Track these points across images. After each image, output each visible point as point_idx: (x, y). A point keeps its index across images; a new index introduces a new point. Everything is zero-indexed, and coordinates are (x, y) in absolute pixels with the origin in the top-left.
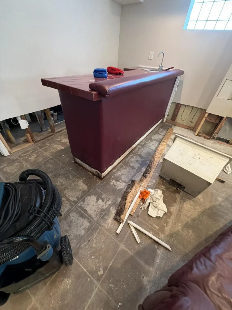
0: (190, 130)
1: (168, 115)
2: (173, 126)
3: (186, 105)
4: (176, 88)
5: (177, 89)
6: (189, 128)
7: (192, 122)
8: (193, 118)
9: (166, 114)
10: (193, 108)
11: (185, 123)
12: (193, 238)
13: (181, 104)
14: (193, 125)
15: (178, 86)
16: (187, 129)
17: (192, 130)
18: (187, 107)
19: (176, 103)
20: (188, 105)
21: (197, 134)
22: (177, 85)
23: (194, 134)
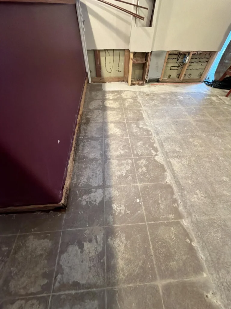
0: (122, 81)
1: (91, 72)
2: (103, 84)
3: (105, 50)
4: (83, 26)
5: (85, 26)
6: (119, 80)
7: (119, 71)
8: (119, 66)
9: (88, 70)
10: (114, 52)
11: (113, 75)
12: (204, 198)
13: (99, 50)
14: (121, 75)
15: (83, 22)
16: (118, 81)
17: (123, 81)
18: (106, 52)
19: (92, 50)
20: (107, 50)
21: (131, 84)
22: (82, 20)
23: (128, 85)
